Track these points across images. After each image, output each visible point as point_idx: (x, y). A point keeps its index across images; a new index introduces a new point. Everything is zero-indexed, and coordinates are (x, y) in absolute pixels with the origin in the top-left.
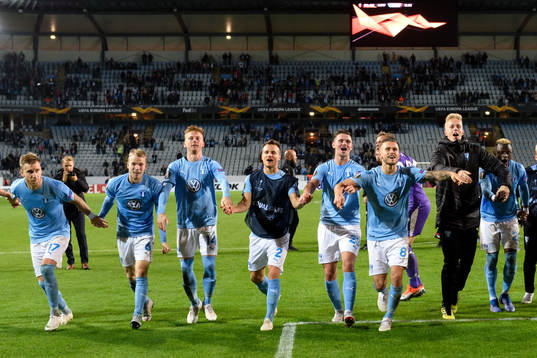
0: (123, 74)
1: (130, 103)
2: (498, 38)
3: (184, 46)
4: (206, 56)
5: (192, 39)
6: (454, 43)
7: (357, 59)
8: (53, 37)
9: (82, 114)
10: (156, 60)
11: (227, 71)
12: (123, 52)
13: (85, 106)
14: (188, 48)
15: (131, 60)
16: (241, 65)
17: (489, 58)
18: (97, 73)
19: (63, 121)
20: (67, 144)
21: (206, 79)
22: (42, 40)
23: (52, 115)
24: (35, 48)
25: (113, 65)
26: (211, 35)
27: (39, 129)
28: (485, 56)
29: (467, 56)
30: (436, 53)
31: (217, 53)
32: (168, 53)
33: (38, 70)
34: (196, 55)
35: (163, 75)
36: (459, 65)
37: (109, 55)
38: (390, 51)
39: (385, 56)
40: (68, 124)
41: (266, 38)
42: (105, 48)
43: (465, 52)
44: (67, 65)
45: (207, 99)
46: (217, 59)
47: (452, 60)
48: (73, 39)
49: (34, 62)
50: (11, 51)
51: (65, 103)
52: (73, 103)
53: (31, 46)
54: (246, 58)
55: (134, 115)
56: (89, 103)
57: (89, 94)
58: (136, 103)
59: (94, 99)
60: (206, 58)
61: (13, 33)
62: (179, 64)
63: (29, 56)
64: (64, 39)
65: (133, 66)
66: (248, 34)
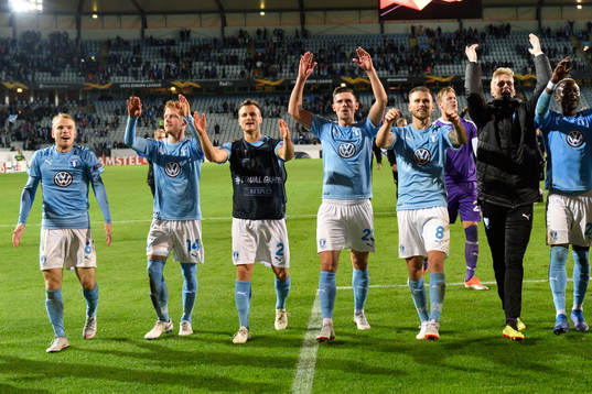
0: (162, 50)
1: (168, 78)
2: (521, 10)
3: (220, 23)
4: (241, 31)
5: (227, 15)
6: (478, 15)
7: (386, 32)
8: (95, 16)
9: (124, 89)
10: (193, 36)
11: (262, 46)
12: (162, 29)
13: (126, 81)
14: (224, 24)
15: (170, 37)
16: (275, 40)
17: (513, 29)
18: (137, 50)
19: (105, 96)
20: (110, 118)
21: (241, 53)
22: (84, 19)
23: (95, 90)
24: (78, 27)
25: (153, 42)
26: (245, 11)
27: (83, 103)
28: (508, 27)
29: (491, 27)
30: (461, 25)
31: (251, 29)
32: (205, 29)
33: (81, 47)
34: (231, 31)
35: (201, 51)
36: (483, 35)
37: (148, 33)
38: (417, 24)
39: (413, 28)
40: (110, 99)
41: (299, 13)
42: (145, 26)
43: (488, 23)
44: (108, 43)
45: (242, 73)
46: (251, 35)
47: (476, 31)
48: (114, 18)
49: (77, 40)
50: (56, 30)
51: (107, 78)
52: (115, 79)
53: (75, 26)
54: (280, 33)
55: (173, 89)
56: (131, 79)
57: (130, 70)
58: (175, 78)
59: (135, 75)
60: (242, 34)
61: (56, 13)
62: (215, 40)
63: (72, 34)
64: (106, 18)
65: (171, 43)
66: (280, 10)
